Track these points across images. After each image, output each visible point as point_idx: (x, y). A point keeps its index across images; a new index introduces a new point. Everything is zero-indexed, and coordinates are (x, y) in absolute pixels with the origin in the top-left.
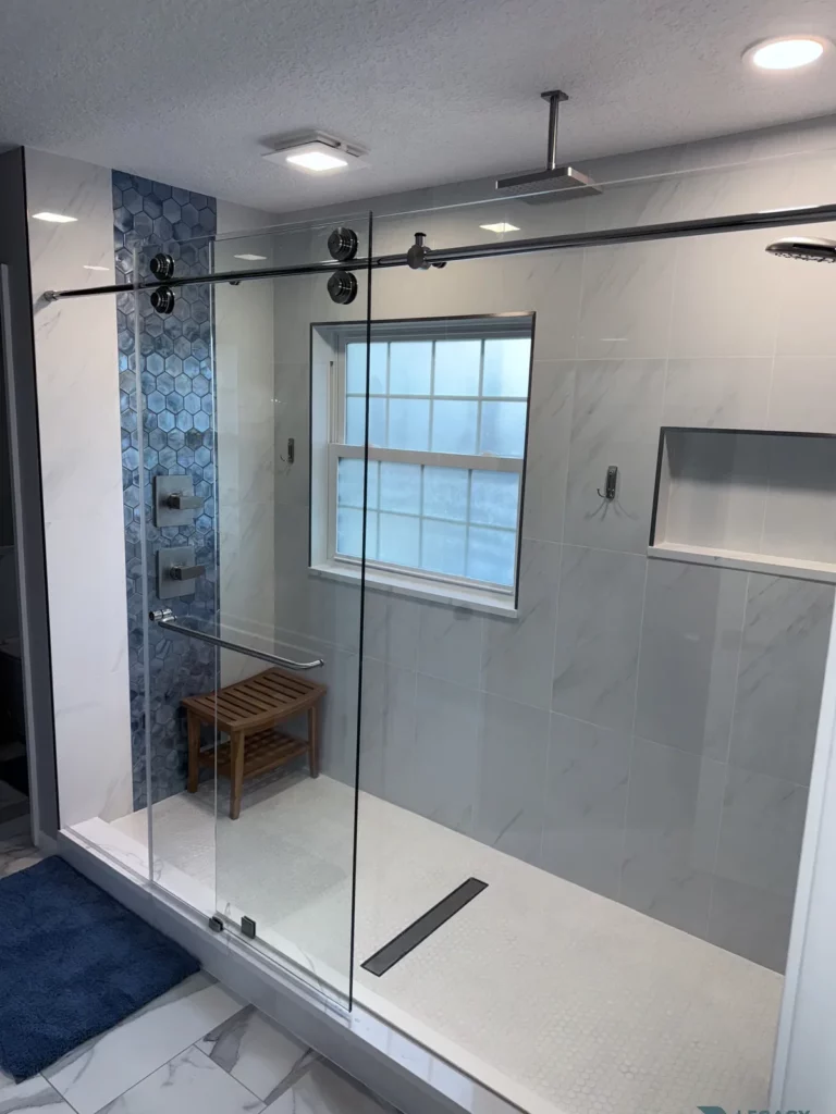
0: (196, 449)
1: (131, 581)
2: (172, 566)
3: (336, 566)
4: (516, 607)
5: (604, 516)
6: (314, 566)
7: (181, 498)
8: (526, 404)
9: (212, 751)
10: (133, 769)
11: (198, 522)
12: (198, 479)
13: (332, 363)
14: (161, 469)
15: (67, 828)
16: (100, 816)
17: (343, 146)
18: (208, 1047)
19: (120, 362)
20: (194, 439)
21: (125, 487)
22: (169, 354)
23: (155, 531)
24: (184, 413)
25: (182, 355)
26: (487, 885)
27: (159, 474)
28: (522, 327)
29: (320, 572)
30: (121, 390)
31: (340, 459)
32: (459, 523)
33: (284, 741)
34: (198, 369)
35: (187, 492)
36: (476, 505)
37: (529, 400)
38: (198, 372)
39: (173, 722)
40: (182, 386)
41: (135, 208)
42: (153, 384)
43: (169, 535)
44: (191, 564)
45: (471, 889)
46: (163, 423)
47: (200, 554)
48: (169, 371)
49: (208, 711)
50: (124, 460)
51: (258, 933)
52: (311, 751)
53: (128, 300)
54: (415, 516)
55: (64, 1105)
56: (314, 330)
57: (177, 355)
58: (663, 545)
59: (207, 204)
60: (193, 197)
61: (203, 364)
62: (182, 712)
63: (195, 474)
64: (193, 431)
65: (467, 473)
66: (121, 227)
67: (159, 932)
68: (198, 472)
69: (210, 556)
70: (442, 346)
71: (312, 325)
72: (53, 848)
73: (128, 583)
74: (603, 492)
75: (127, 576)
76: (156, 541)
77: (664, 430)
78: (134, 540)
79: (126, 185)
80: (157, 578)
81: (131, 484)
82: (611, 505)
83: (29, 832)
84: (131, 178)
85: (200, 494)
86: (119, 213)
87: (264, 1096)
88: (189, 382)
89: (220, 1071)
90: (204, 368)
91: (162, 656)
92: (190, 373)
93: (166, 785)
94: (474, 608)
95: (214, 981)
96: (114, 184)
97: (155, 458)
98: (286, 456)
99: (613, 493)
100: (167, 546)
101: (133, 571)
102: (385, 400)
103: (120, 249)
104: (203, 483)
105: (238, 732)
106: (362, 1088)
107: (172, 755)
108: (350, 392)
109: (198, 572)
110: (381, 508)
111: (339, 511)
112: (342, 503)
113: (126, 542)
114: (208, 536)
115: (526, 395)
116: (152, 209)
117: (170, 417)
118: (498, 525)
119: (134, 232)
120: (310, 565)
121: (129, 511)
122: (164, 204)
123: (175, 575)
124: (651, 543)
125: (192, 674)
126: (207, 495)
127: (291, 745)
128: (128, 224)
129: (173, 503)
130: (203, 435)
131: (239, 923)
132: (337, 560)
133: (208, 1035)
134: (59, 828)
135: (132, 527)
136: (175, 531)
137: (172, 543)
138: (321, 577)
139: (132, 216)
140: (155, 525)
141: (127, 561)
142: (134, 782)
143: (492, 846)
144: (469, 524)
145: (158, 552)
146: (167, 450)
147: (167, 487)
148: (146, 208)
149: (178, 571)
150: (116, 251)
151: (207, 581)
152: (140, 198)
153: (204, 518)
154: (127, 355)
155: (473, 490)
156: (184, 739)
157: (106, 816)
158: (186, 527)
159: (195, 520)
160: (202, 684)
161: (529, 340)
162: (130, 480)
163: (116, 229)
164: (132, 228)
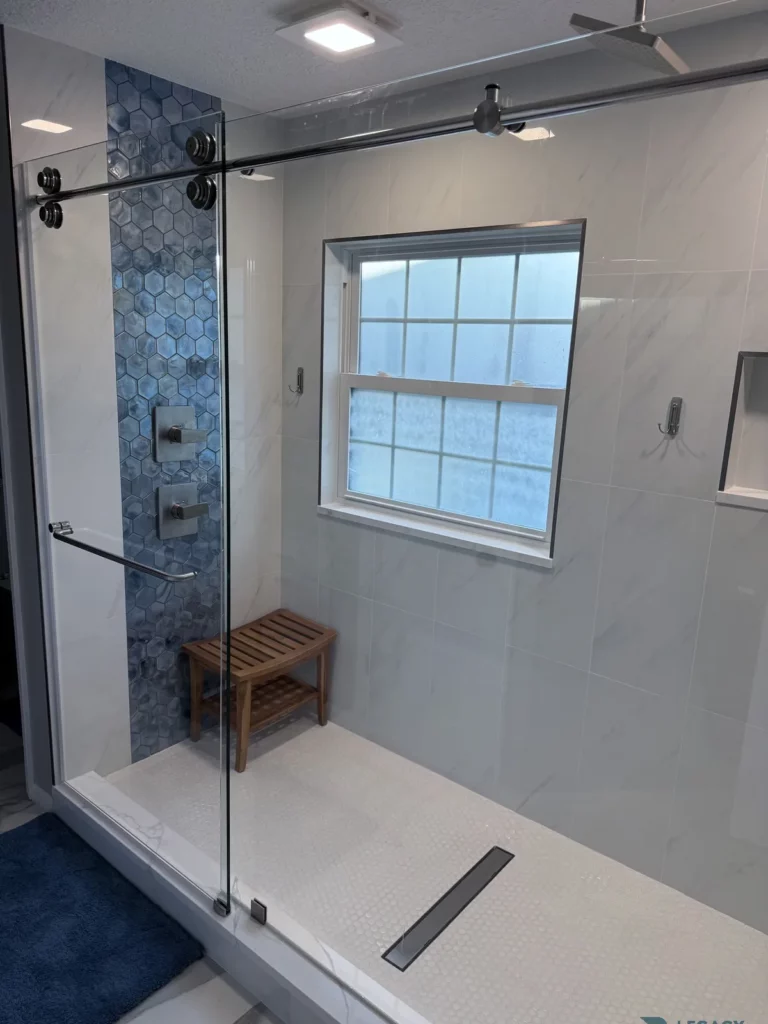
0: (199, 377)
1: (128, 520)
2: (174, 503)
3: (345, 505)
4: (551, 556)
5: (663, 456)
6: (323, 505)
7: (183, 431)
8: (570, 327)
9: (216, 698)
10: (131, 719)
11: (201, 457)
12: (200, 410)
13: (345, 284)
14: (160, 399)
15: (62, 783)
16: (95, 771)
17: (371, 16)
19: (114, 280)
20: (195, 367)
21: (121, 418)
22: (169, 272)
23: (154, 467)
24: (185, 338)
25: (183, 273)
26: (513, 856)
27: (159, 404)
28: (569, 237)
29: (330, 511)
30: (115, 310)
31: (352, 389)
32: (485, 461)
33: (290, 687)
34: (200, 290)
35: (190, 425)
36: (503, 441)
37: (575, 323)
38: (201, 293)
39: (175, 668)
40: (184, 309)
41: (131, 105)
42: (152, 305)
43: (169, 470)
44: (193, 502)
45: (496, 860)
46: (164, 348)
47: (203, 491)
48: (170, 292)
49: (211, 659)
50: (118, 389)
51: (270, 919)
52: (319, 698)
53: (122, 210)
54: (434, 453)
56: (327, 247)
57: (178, 273)
58: (736, 490)
59: (211, 105)
60: (195, 96)
61: (207, 284)
62: (184, 657)
63: (197, 406)
64: (195, 359)
65: (495, 405)
66: (115, 126)
67: (158, 908)
68: (201, 403)
69: (214, 493)
70: (469, 263)
71: (325, 242)
72: (46, 805)
73: (124, 523)
74: (664, 427)
75: (124, 516)
76: (157, 477)
77: (742, 356)
78: (131, 475)
79: (121, 78)
80: (157, 517)
81: (126, 415)
82: (674, 441)
83: (23, 785)
84: (126, 70)
85: (203, 427)
86: (114, 110)
88: (192, 304)
90: (207, 289)
91: (163, 599)
92: (192, 293)
93: (167, 734)
94: (498, 554)
95: (219, 971)
96: (108, 76)
97: (155, 385)
98: (295, 387)
99: (677, 429)
100: (168, 483)
101: (130, 510)
102: (402, 325)
103: (113, 151)
104: (206, 415)
105: (246, 682)
107: (174, 701)
108: (364, 316)
109: (201, 511)
110: (397, 443)
111: (351, 447)
112: (354, 437)
113: (122, 479)
114: (212, 472)
115: (571, 317)
116: (150, 107)
117: (170, 342)
118: (531, 463)
119: (131, 132)
120: (319, 503)
121: (125, 444)
122: (164, 101)
123: (177, 513)
124: (722, 488)
125: (194, 617)
126: (210, 427)
127: (299, 691)
128: (125, 122)
129: (174, 436)
130: (206, 362)
131: (249, 905)
132: (348, 499)
134: (54, 783)
135: (130, 462)
136: (176, 467)
137: (175, 479)
138: (330, 515)
139: (128, 114)
140: (155, 460)
141: (123, 499)
142: (132, 733)
143: (517, 811)
144: (495, 462)
145: (157, 489)
146: (166, 379)
147: (167, 419)
148: (144, 106)
149: (180, 509)
150: (108, 153)
151: (211, 520)
152: (137, 93)
153: (207, 452)
154: (122, 272)
155: (501, 423)
156: (186, 687)
157: (102, 771)
158: (188, 462)
159: (198, 455)
160: (205, 627)
161: (576, 255)
162: (125, 411)
163: (110, 128)
164: (128, 128)
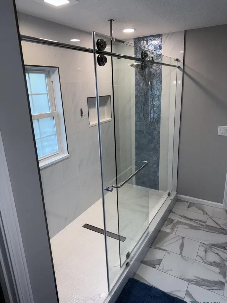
5: (81, 121)
18: (157, 266)
55: (188, 290)
77: (88, 98)
87: (165, 252)
89: (163, 261)
106: (155, 238)
133: (154, 268)
